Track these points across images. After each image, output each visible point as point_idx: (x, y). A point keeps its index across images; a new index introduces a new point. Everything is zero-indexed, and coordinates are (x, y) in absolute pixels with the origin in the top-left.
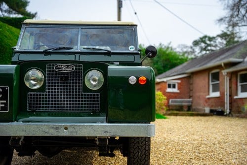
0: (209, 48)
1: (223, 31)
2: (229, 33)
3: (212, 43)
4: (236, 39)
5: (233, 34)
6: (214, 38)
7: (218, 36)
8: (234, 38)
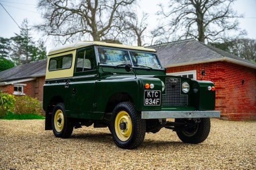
0: (2, 50)
1: (17, 34)
2: (23, 37)
3: (5, 45)
4: (29, 44)
5: (26, 38)
6: (8, 40)
7: (12, 38)
8: (27, 42)
